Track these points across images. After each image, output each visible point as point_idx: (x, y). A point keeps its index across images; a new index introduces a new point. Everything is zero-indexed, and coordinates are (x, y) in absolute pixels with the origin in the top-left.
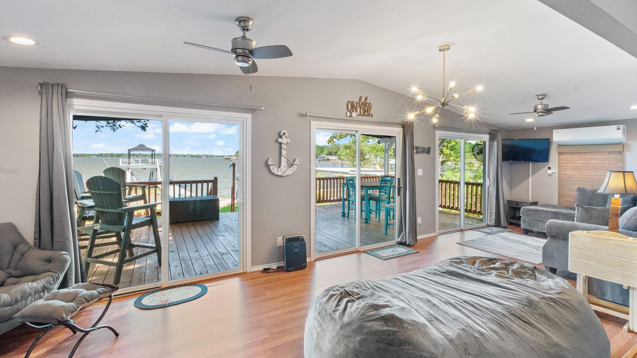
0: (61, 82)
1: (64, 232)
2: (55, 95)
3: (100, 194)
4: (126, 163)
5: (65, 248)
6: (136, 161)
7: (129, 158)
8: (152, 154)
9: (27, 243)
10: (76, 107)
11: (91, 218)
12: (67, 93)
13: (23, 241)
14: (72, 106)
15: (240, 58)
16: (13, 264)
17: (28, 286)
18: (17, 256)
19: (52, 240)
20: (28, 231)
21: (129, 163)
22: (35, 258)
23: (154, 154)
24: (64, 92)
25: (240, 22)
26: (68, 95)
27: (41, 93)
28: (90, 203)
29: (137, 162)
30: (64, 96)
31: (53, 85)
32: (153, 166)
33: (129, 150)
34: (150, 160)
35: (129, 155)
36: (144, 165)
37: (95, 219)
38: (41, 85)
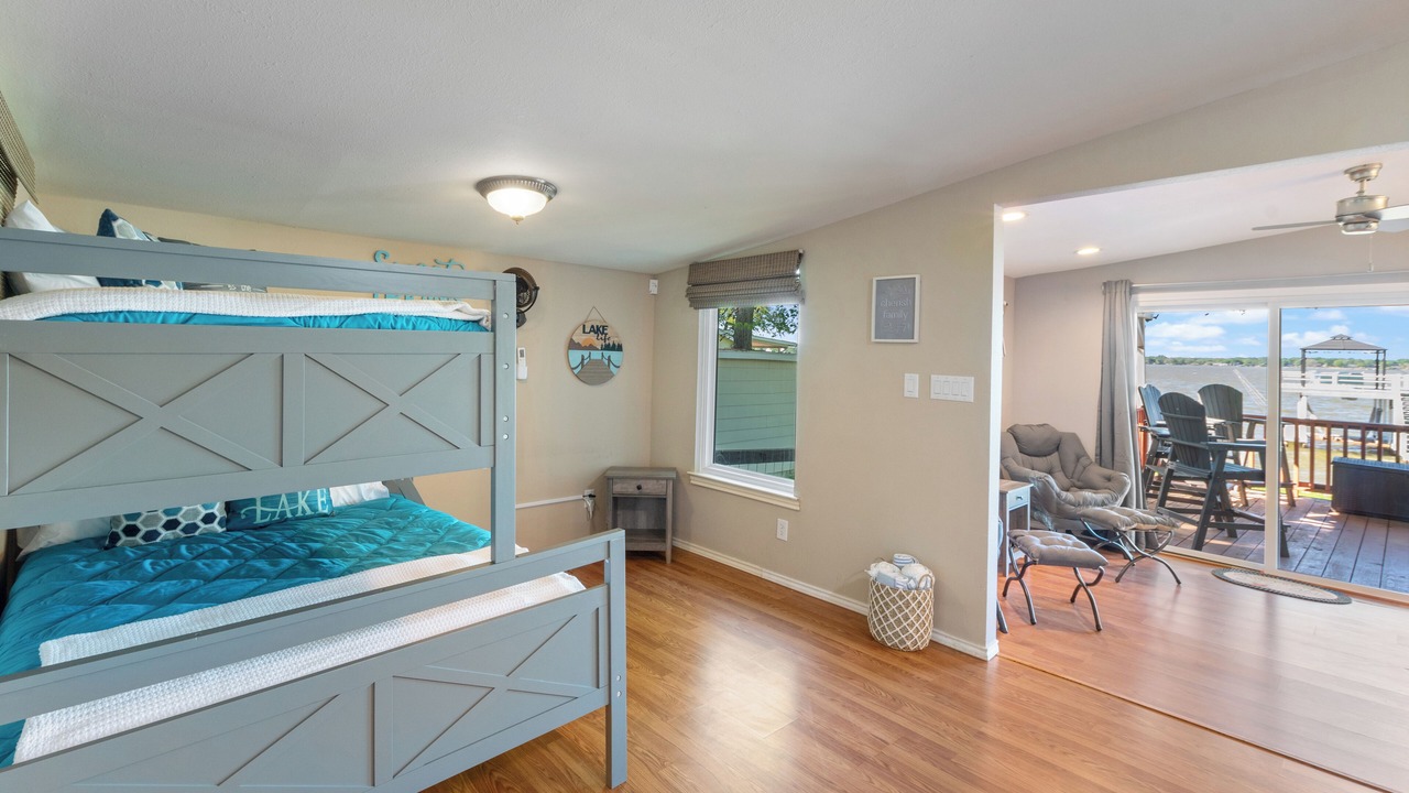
0: (1124, 278)
1: (1125, 452)
2: (1118, 294)
3: (1177, 419)
4: (1296, 382)
5: (1126, 471)
6: (1323, 377)
7: (1303, 370)
8: (1377, 361)
9: (1089, 458)
10: (1141, 304)
11: (1166, 456)
12: (1131, 289)
13: (1085, 454)
14: (1136, 303)
15: (1350, 227)
16: (1076, 476)
17: (1088, 494)
18: (1080, 468)
19: (1113, 460)
20: (1090, 446)
21: (1303, 383)
22: (1096, 473)
23: (1384, 360)
24: (1128, 290)
25: (1353, 174)
26: (1132, 291)
27: (1105, 294)
28: (1166, 431)
29: (1327, 380)
30: (1128, 294)
31: (1116, 283)
32: (1379, 394)
33: (1304, 350)
34: (1369, 376)
35: (1303, 362)
36: (1350, 391)
37: (1169, 456)
38: (1105, 284)
